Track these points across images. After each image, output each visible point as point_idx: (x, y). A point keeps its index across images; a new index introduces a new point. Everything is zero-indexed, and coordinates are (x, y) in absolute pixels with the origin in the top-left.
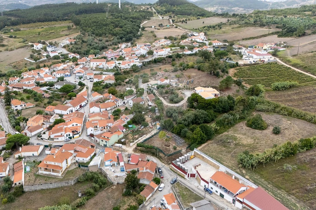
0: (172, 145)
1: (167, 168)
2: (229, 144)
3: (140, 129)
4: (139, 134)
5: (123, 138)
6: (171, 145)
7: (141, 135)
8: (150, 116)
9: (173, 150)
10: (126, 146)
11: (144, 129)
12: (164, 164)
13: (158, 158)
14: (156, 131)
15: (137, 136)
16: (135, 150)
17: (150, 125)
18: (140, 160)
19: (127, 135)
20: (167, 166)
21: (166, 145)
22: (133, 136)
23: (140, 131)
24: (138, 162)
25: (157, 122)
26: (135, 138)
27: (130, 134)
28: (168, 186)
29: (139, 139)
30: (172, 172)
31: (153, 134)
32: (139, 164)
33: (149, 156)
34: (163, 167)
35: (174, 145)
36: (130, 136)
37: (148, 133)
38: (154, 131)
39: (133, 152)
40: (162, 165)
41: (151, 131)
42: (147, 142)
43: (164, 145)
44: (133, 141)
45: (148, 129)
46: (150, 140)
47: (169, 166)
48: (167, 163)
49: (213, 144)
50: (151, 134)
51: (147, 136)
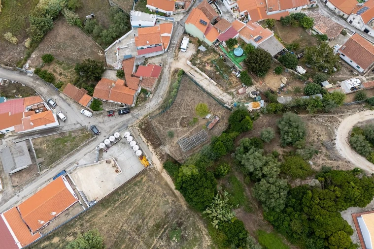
1: (130, 122)
2: (165, 238)
3: (233, 72)
5: (207, 46)
6: (185, 129)
11: (234, 79)
12: (141, 118)
14: (230, 101)
15: (208, 68)
16: (176, 71)
17: (252, 89)
18: (141, 78)
19: (216, 52)
21: (184, 119)
22: (209, 62)
23: (228, 71)
24: (136, 77)
25: (263, 101)
26: (205, 66)
27: (216, 57)
28: (89, 123)
29: (203, 73)
31: (220, 97)
32: (134, 78)
33: (165, 96)
34: (134, 117)
35: (186, 135)
36: (210, 57)
37: (223, 87)
38: (231, 97)
39: (173, 69)
40: (138, 115)
41: (228, 93)
42: (196, 89)
43: (186, 117)
44: (196, 64)
45: (237, 87)
46: (203, 92)
47: (137, 126)
48: (142, 123)
49: (170, 205)
50: (220, 94)
51: (214, 86)
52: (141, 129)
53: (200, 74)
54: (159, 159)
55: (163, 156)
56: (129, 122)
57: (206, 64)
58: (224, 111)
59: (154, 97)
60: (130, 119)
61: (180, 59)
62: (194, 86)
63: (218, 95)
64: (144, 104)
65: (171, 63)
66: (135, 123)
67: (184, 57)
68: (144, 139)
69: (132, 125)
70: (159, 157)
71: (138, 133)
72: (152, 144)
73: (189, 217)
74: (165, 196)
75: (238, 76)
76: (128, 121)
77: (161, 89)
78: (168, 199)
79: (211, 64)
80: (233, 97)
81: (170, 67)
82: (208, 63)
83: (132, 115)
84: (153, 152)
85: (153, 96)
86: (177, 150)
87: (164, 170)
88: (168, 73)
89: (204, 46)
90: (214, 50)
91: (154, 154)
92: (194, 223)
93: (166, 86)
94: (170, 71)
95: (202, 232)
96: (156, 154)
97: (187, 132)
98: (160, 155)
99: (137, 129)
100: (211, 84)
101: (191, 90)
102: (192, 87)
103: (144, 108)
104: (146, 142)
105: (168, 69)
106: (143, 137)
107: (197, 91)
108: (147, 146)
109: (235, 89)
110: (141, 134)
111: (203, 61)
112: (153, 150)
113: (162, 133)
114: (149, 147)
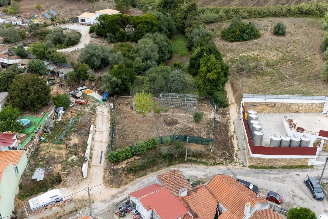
0: (180, 117)
1: (242, 171)
2: (260, 68)
3: (59, 119)
4: (75, 131)
5: (31, 168)
6: (176, 118)
7: (83, 131)
9: (194, 124)
10: (65, 186)
11: (69, 115)
12: (223, 167)
13: (189, 161)
14: (104, 106)
15: (75, 140)
16: (114, 178)
18: (184, 194)
19: (38, 150)
21: (169, 124)
22: (63, 146)
23: (64, 123)
26: (75, 146)
27: (47, 144)
30: (269, 173)
31: (106, 114)
33: (164, 170)
34: (234, 174)
36: (52, 150)
37: (91, 118)
38: (98, 107)
39: (114, 191)
41: (95, 112)
42: (119, 138)
43: (163, 125)
44: (79, 158)
45: (79, 109)
46: (117, 131)
47: (235, 163)
48: (225, 159)
49: (241, 80)
50: (103, 116)
51: (97, 126)
52: (231, 156)
53: (91, 149)
54: (229, 114)
55: (222, 114)
56: (245, 172)
57: (71, 145)
62: (118, 141)
63: (105, 117)
65: (104, 201)
66: (237, 167)
68: (235, 142)
69: (243, 168)
71: (238, 153)
72: (228, 132)
74: (243, 85)
75: (63, 112)
76: (245, 174)
78: (241, 83)
79: (66, 142)
80: (96, 106)
84: (232, 123)
88: (126, 191)
89: (32, 174)
90: (35, 155)
91: (232, 121)
93: (150, 177)
94: (121, 193)
96: (229, 119)
97: (177, 116)
98: (226, 116)
99: (238, 160)
100: (97, 130)
101: (126, 141)
102: (122, 143)
103: (208, 175)
104: (234, 138)
105: (121, 196)
106: (235, 145)
107: (121, 136)
108: (235, 133)
109: (83, 109)
110: (236, 151)
111: (67, 153)
112: (230, 125)
113: (206, 130)
114: (234, 130)
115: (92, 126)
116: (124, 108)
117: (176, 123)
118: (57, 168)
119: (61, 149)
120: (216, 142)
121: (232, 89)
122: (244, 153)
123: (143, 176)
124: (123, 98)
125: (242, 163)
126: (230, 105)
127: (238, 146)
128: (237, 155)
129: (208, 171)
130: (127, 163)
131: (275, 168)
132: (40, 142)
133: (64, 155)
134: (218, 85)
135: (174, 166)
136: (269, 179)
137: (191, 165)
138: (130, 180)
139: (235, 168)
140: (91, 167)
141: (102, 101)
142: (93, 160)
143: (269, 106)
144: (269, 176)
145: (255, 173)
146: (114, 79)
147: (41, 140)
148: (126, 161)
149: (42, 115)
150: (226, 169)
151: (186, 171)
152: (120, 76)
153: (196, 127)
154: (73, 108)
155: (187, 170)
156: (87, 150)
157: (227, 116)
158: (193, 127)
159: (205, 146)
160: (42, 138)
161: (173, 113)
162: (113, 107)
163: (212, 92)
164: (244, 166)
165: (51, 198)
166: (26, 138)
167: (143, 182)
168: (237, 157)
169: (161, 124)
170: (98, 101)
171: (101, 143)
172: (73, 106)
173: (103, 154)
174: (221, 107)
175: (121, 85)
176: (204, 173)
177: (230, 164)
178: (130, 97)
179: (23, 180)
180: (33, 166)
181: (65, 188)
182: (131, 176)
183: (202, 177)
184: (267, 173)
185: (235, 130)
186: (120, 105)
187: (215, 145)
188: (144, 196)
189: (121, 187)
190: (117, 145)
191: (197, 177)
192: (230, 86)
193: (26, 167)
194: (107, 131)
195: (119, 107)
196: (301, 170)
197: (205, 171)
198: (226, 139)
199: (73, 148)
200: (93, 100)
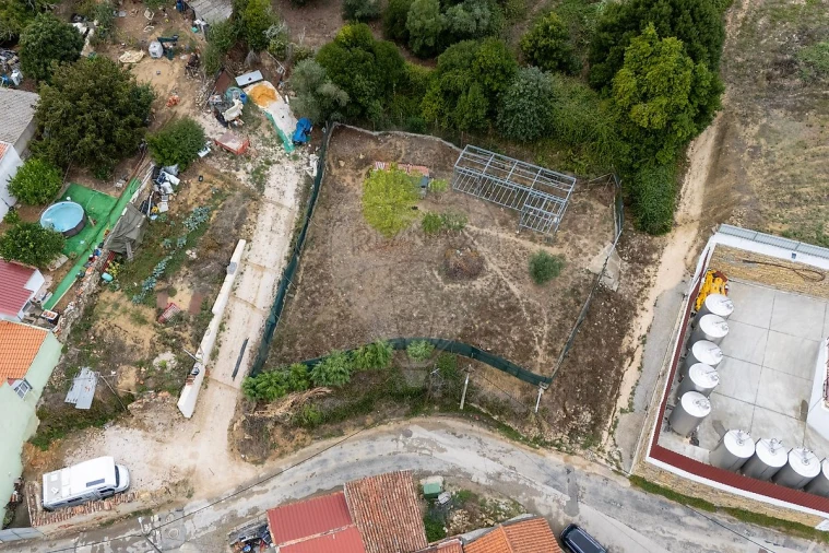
0: (496, 246)
1: (606, 490)
3: (163, 207)
4: (191, 263)
5: (67, 372)
6: (483, 250)
7: (211, 266)
8: (155, 48)
9: (530, 286)
10: (141, 425)
11: (193, 191)
12: (554, 459)
13: (471, 412)
14: (291, 166)
15: (183, 298)
16: (254, 438)
17: (209, 125)
19: (89, 313)
20: (589, 467)
21: (452, 274)
22: (150, 313)
23: (169, 224)
25: (241, 80)
26: (179, 318)
27: (114, 297)
29: (218, 308)
30: (679, 522)
31: (291, 201)
33: (392, 426)
34: (576, 494)
35: (502, 235)
36: (122, 322)
37: (244, 213)
38: (274, 169)
39: (247, 472)
40: (552, 480)
41: (261, 187)
42: (300, 304)
43: (436, 273)
44: (179, 361)
45: (222, 171)
46: (302, 272)
47: (599, 450)
48: (574, 433)
49: (764, 121)
50: (277, 209)
51: (254, 244)
52: (598, 421)
53: (221, 328)
54: (656, 263)
55: (633, 259)
56: (612, 494)
57: (168, 315)
58: (335, 171)
59: (426, 468)
60: (594, 504)
61: (173, 470)
62: (293, 314)
63: (284, 213)
64: (490, 490)
65: (216, 501)
66: (596, 469)
67: (155, 463)
68: (630, 375)
69: (613, 477)
70: (651, 269)
71: (624, 419)
72: (623, 330)
73: (739, 66)
74: (757, 148)
75: (176, 181)
76: (610, 504)
77: (370, 462)
78: (756, 137)
79: (159, 298)
80: (269, 163)
81: (242, 490)
82: (160, 312)
83: (572, 509)
84: (648, 304)
85: (427, 474)
86: (577, 231)
87: (679, 216)
88: (275, 482)
89: (68, 386)
90: (82, 328)
91: (653, 294)
92: (742, 47)
93: (347, 447)
94: (261, 482)
95: (746, 19)
96: (648, 285)
97: (490, 239)
98: (642, 271)
99: (611, 442)
100: (253, 260)
101: (315, 319)
102: (301, 321)
103: (504, 478)
104: (632, 360)
105: (258, 493)
106: (625, 390)
107: (307, 293)
108: (644, 343)
109: (234, 171)
110: (618, 409)
111: (155, 339)
112: (643, 309)
113: (558, 316)
114: (644, 332)
115: (242, 243)
116: (349, 179)
117: (475, 270)
118: (127, 379)
119: (142, 321)
120: (564, 375)
121: (713, 156)
122: (639, 426)
123: (330, 436)
124: (357, 133)
125: (617, 457)
126: (676, 224)
127: (633, 393)
128: (615, 427)
129: (508, 461)
130: (293, 403)
131: (709, 507)
132: (100, 284)
133: (147, 344)
134: (662, 146)
135: (424, 420)
136: (669, 544)
137: (469, 427)
138: (293, 444)
139: (589, 469)
140: (210, 385)
141: (291, 144)
142: (218, 363)
143: (802, 276)
144: (674, 531)
145: (640, 508)
146: (328, 88)
147: (102, 279)
148: (291, 398)
149: (118, 189)
150: (560, 470)
151: (449, 445)
152: (347, 78)
153: (531, 300)
154: (209, 162)
155: (452, 443)
156: (205, 338)
157: (645, 270)
158: (522, 298)
159: (527, 384)
160: (105, 276)
161: (482, 227)
162: (315, 174)
163: (636, 166)
164: (618, 472)
165: (88, 485)
166: (68, 271)
167: (325, 461)
168: (611, 433)
169: (431, 269)
170: (280, 140)
171: (249, 309)
172: (209, 155)
173: (247, 349)
174: (643, 230)
175: (348, 103)
176: (493, 468)
177: (582, 452)
178: (376, 133)
179: (46, 400)
180: (75, 361)
181: (141, 432)
182: (299, 434)
183: (483, 481)
184: (674, 516)
185: (648, 331)
186: (338, 166)
187: (559, 386)
188: (293, 542)
189: (268, 464)
190: (289, 326)
191: (468, 476)
192: (711, 141)
193: (56, 363)
194: (277, 267)
195: (334, 171)
196: (782, 540)
197: (502, 459)
198: (608, 360)
199: (172, 324)
200: (268, 135)
